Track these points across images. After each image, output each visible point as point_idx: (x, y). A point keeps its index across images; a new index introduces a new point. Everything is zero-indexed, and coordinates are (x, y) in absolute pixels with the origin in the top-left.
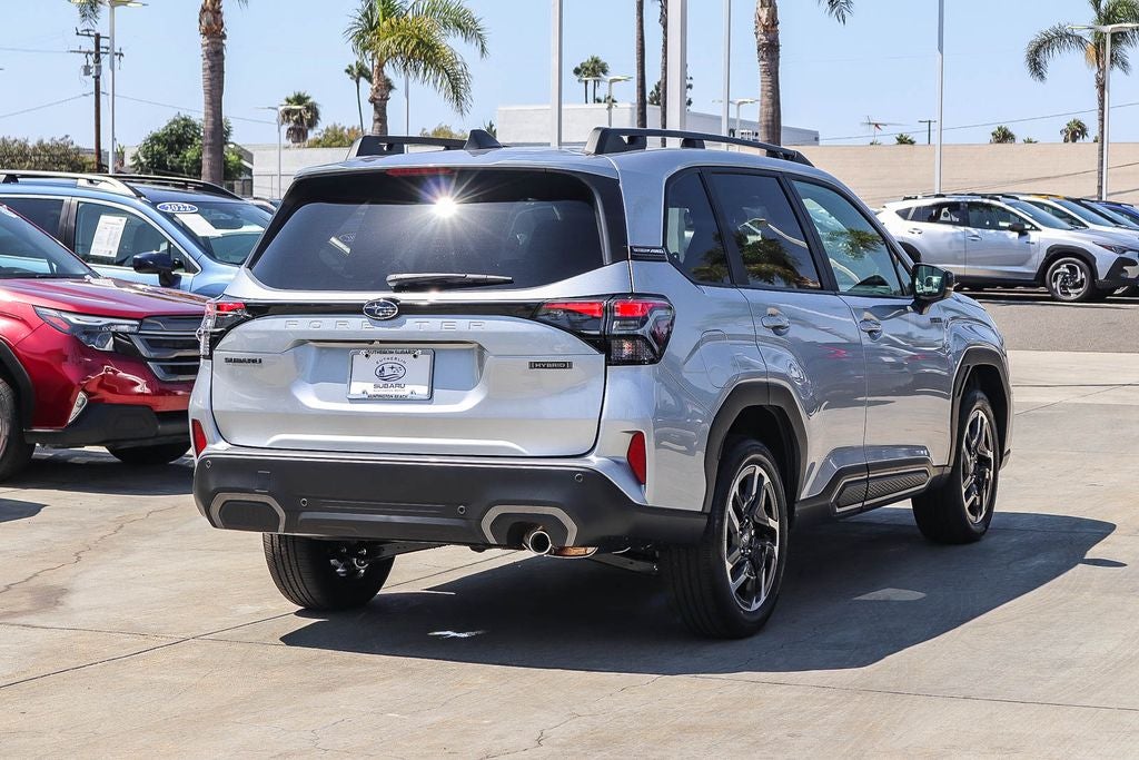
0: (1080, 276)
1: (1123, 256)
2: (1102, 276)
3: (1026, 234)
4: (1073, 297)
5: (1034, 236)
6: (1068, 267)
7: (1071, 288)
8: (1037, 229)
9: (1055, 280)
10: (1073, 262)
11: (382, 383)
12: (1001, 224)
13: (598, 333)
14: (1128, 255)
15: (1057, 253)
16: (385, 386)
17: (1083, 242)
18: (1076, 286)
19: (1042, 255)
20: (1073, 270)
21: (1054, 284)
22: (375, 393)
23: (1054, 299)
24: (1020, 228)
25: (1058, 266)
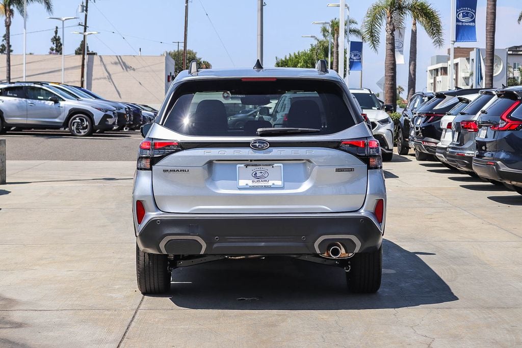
0: (86, 123)
1: (106, 113)
2: (97, 124)
3: (58, 102)
4: (83, 134)
5: (62, 103)
6: (80, 119)
7: (81, 129)
8: (63, 100)
9: (73, 125)
10: (83, 117)
11: (256, 180)
12: (39, 97)
13: (364, 155)
14: (108, 113)
15: (74, 112)
16: (258, 181)
17: (88, 107)
18: (84, 128)
19: (67, 113)
20: (82, 120)
21: (73, 127)
22: (253, 185)
23: (73, 135)
24: (55, 99)
25: (75, 119)
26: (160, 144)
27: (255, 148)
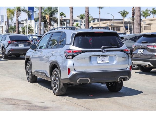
16: (103, 61)
22: (101, 63)
26: (75, 51)
27: (103, 52)
